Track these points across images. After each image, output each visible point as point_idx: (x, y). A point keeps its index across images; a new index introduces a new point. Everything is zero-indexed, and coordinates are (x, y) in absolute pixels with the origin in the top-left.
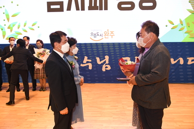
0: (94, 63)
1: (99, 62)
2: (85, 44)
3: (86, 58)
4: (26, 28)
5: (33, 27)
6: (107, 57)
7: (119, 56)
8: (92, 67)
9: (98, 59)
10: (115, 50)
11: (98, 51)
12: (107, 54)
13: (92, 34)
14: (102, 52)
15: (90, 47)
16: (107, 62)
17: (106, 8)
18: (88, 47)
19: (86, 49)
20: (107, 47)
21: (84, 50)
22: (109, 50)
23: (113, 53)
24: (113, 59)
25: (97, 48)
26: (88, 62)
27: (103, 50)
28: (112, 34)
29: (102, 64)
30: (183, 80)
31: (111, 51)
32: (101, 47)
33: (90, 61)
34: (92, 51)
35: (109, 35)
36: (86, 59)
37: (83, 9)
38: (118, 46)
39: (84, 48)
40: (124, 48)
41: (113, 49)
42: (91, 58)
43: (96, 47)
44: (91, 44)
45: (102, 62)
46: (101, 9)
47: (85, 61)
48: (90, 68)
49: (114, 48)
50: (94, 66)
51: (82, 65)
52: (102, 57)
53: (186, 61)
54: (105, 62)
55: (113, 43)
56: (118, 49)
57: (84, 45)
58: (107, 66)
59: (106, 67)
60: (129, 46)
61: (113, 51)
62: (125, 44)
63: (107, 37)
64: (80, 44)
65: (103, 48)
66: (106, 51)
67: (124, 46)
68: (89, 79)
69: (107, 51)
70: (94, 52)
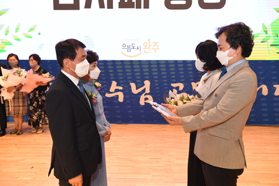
0: (127, 91)
1: (135, 91)
2: (114, 62)
3: (114, 83)
4: (19, 35)
5: (31, 34)
6: (147, 84)
7: (166, 81)
8: (124, 98)
9: (133, 85)
10: (159, 71)
11: (133, 72)
12: (148, 77)
13: (124, 45)
14: (139, 74)
15: (121, 67)
16: (148, 91)
17: (147, 6)
18: (117, 67)
19: (115, 69)
20: (148, 66)
21: (111, 71)
22: (150, 72)
23: (156, 77)
24: (157, 86)
25: (132, 69)
26: (117, 91)
27: (142, 72)
28: (156, 47)
29: (140, 94)
30: (267, 120)
31: (154, 73)
32: (139, 67)
33: (121, 88)
34: (124, 73)
35: (151, 47)
36: (114, 86)
37: (110, 6)
38: (165, 66)
39: (112, 67)
40: (174, 69)
41: (156, 70)
42: (122, 83)
43: (130, 67)
44: (122, 61)
45: (140, 90)
46: (139, 7)
47: (112, 89)
48: (121, 99)
49: (159, 68)
50: (127, 96)
51: (108, 95)
52: (139, 83)
53: (272, 90)
54: (144, 90)
55: (158, 61)
56: (165, 69)
57: (112, 63)
58: (147, 96)
59: (146, 99)
60: (182, 65)
61: (157, 73)
62: (176, 62)
63: (147, 50)
64: (105, 62)
65: (141, 68)
66: (145, 74)
67: (173, 66)
68: (119, 117)
69: (148, 74)
70: (128, 74)
